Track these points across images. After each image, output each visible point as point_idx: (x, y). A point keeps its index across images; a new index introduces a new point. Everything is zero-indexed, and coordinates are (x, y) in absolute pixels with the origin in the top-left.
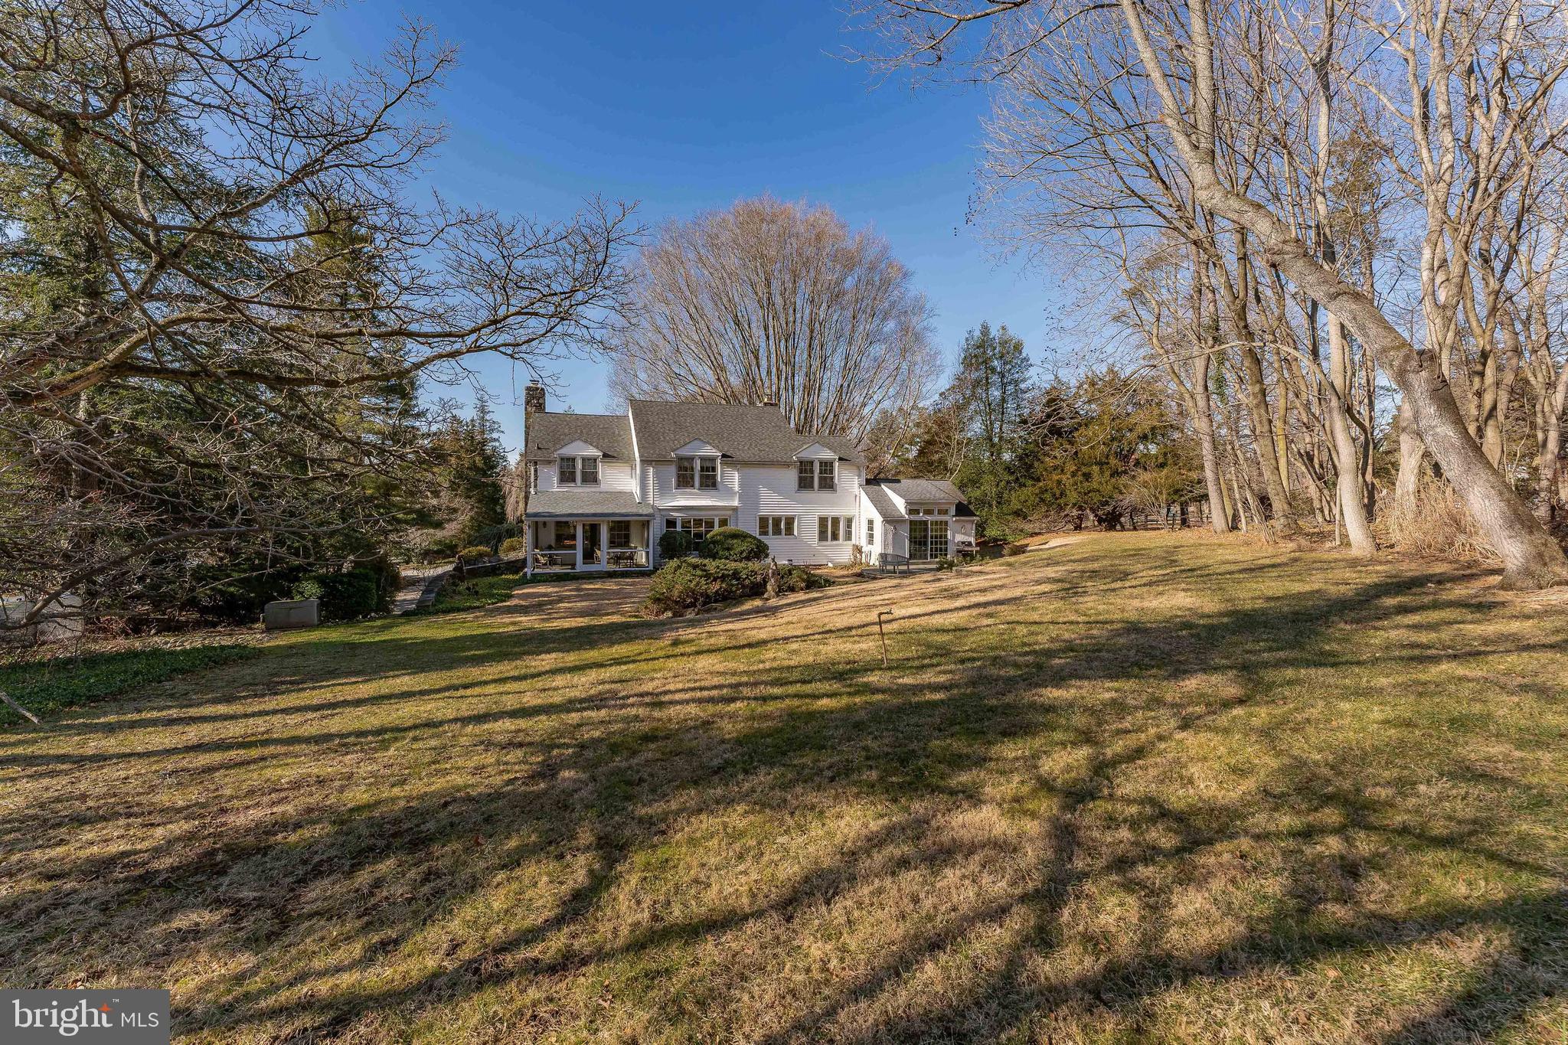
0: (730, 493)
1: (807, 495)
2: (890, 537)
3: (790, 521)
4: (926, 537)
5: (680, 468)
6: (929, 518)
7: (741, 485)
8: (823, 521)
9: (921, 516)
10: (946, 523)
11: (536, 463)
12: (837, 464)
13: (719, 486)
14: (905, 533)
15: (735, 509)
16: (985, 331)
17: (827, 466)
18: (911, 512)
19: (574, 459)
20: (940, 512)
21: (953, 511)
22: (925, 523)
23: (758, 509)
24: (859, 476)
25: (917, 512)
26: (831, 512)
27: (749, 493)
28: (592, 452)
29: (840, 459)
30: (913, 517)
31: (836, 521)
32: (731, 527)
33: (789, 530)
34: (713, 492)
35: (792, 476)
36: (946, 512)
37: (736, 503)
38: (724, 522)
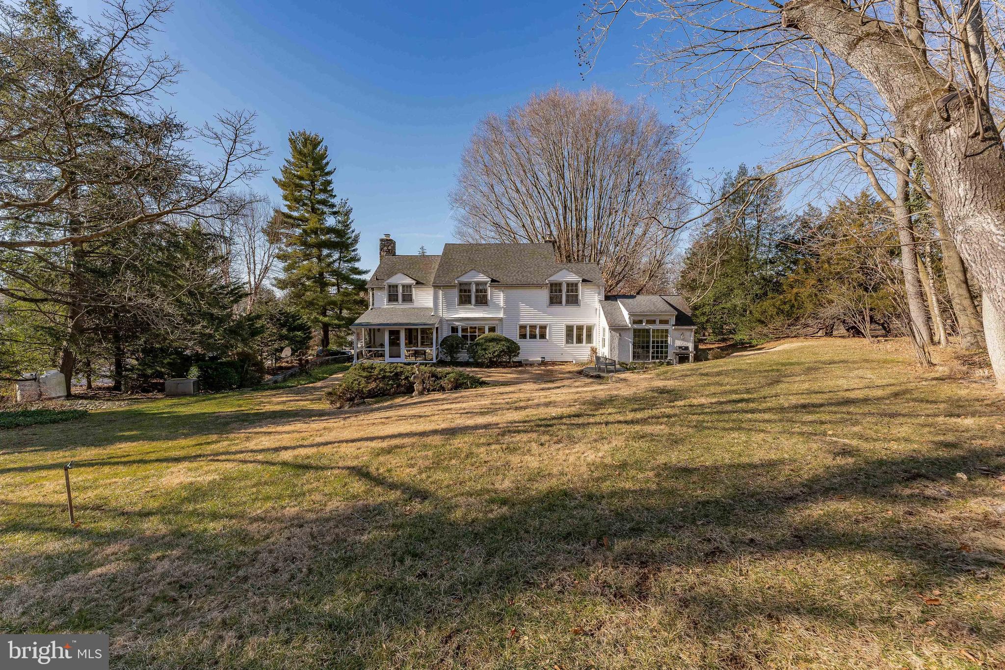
0: (497, 307)
1: (556, 309)
2: (616, 341)
3: (543, 328)
4: (648, 342)
5: (461, 291)
6: (651, 327)
7: (506, 302)
8: (569, 329)
9: (644, 326)
10: (667, 331)
11: (373, 289)
12: (580, 285)
13: (489, 303)
14: (629, 339)
15: (501, 320)
16: (743, 171)
17: (572, 287)
18: (635, 322)
19: (397, 286)
20: (661, 322)
21: (673, 321)
22: (648, 331)
23: (519, 320)
24: (599, 294)
25: (641, 322)
26: (576, 321)
27: (511, 308)
28: (408, 281)
29: (584, 281)
30: (635, 326)
31: (580, 328)
32: (498, 333)
33: (543, 336)
34: (485, 308)
35: (544, 295)
36: (666, 322)
37: (501, 315)
38: (492, 329)
